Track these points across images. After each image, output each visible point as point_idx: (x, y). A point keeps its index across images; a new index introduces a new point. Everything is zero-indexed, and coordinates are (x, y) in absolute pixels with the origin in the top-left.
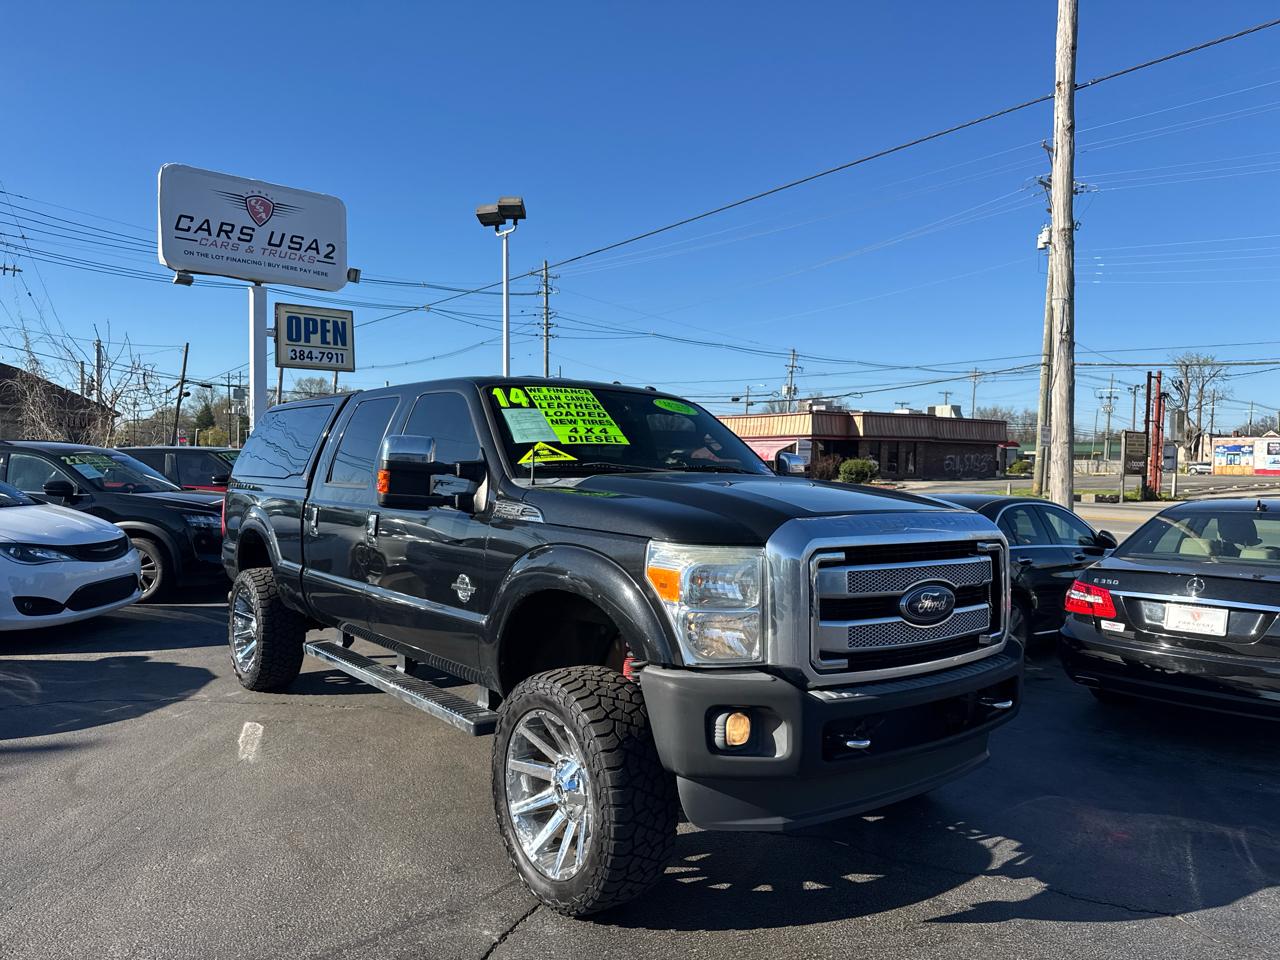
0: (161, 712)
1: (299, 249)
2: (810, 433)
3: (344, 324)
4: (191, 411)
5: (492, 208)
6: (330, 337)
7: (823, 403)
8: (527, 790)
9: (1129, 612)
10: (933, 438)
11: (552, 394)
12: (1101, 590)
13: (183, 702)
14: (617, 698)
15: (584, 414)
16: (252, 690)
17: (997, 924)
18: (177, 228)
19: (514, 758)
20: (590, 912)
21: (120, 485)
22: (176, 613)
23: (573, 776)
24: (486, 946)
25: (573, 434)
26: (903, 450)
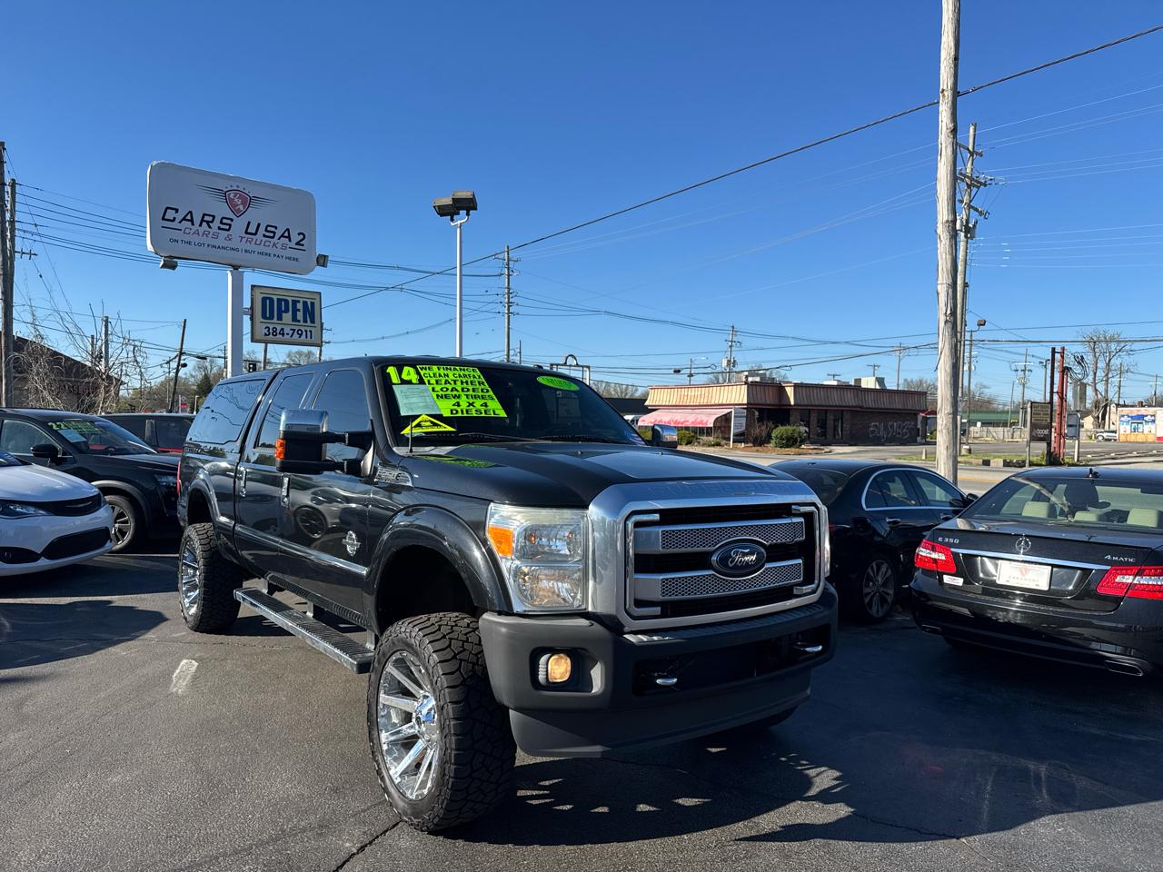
0: (112, 649)
1: (273, 237)
2: (745, 402)
3: (313, 304)
4: (192, 380)
5: (447, 201)
6: (300, 316)
7: (758, 375)
8: (397, 722)
9: (966, 568)
10: (859, 407)
11: (442, 372)
12: (944, 548)
13: (133, 642)
14: (467, 641)
15: (468, 390)
16: (196, 631)
17: (798, 843)
18: (163, 219)
19: (385, 693)
20: (438, 828)
21: (103, 448)
22: (145, 562)
23: (430, 710)
24: (344, 856)
25: (456, 407)
26: (831, 417)
